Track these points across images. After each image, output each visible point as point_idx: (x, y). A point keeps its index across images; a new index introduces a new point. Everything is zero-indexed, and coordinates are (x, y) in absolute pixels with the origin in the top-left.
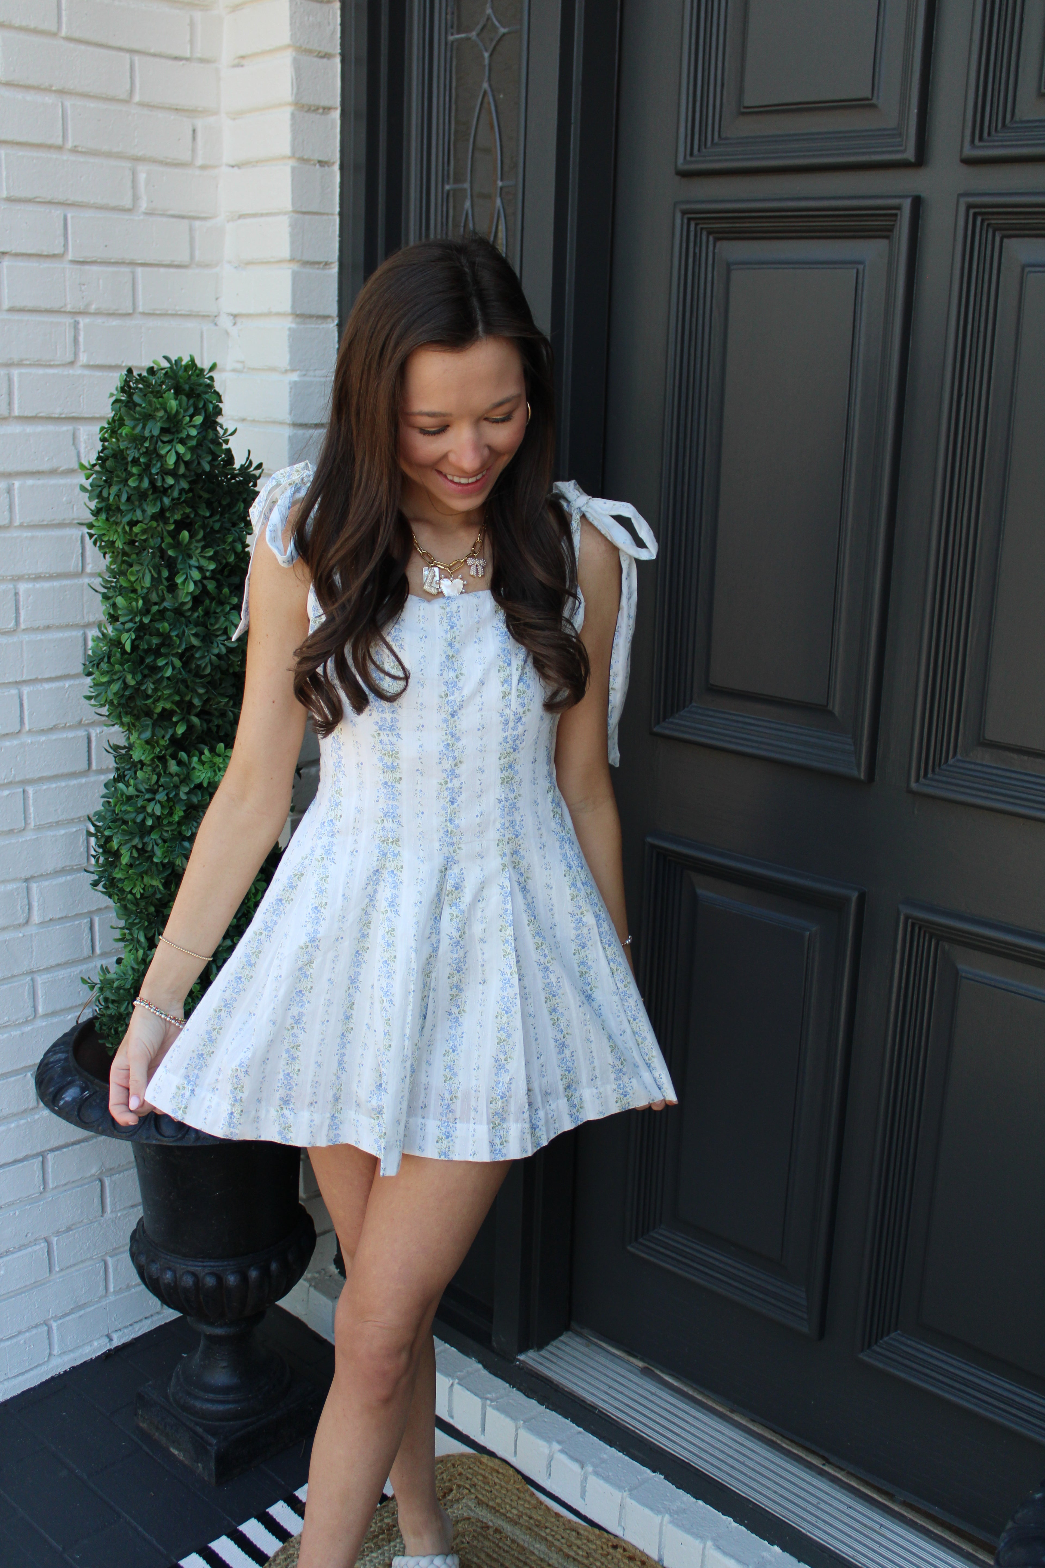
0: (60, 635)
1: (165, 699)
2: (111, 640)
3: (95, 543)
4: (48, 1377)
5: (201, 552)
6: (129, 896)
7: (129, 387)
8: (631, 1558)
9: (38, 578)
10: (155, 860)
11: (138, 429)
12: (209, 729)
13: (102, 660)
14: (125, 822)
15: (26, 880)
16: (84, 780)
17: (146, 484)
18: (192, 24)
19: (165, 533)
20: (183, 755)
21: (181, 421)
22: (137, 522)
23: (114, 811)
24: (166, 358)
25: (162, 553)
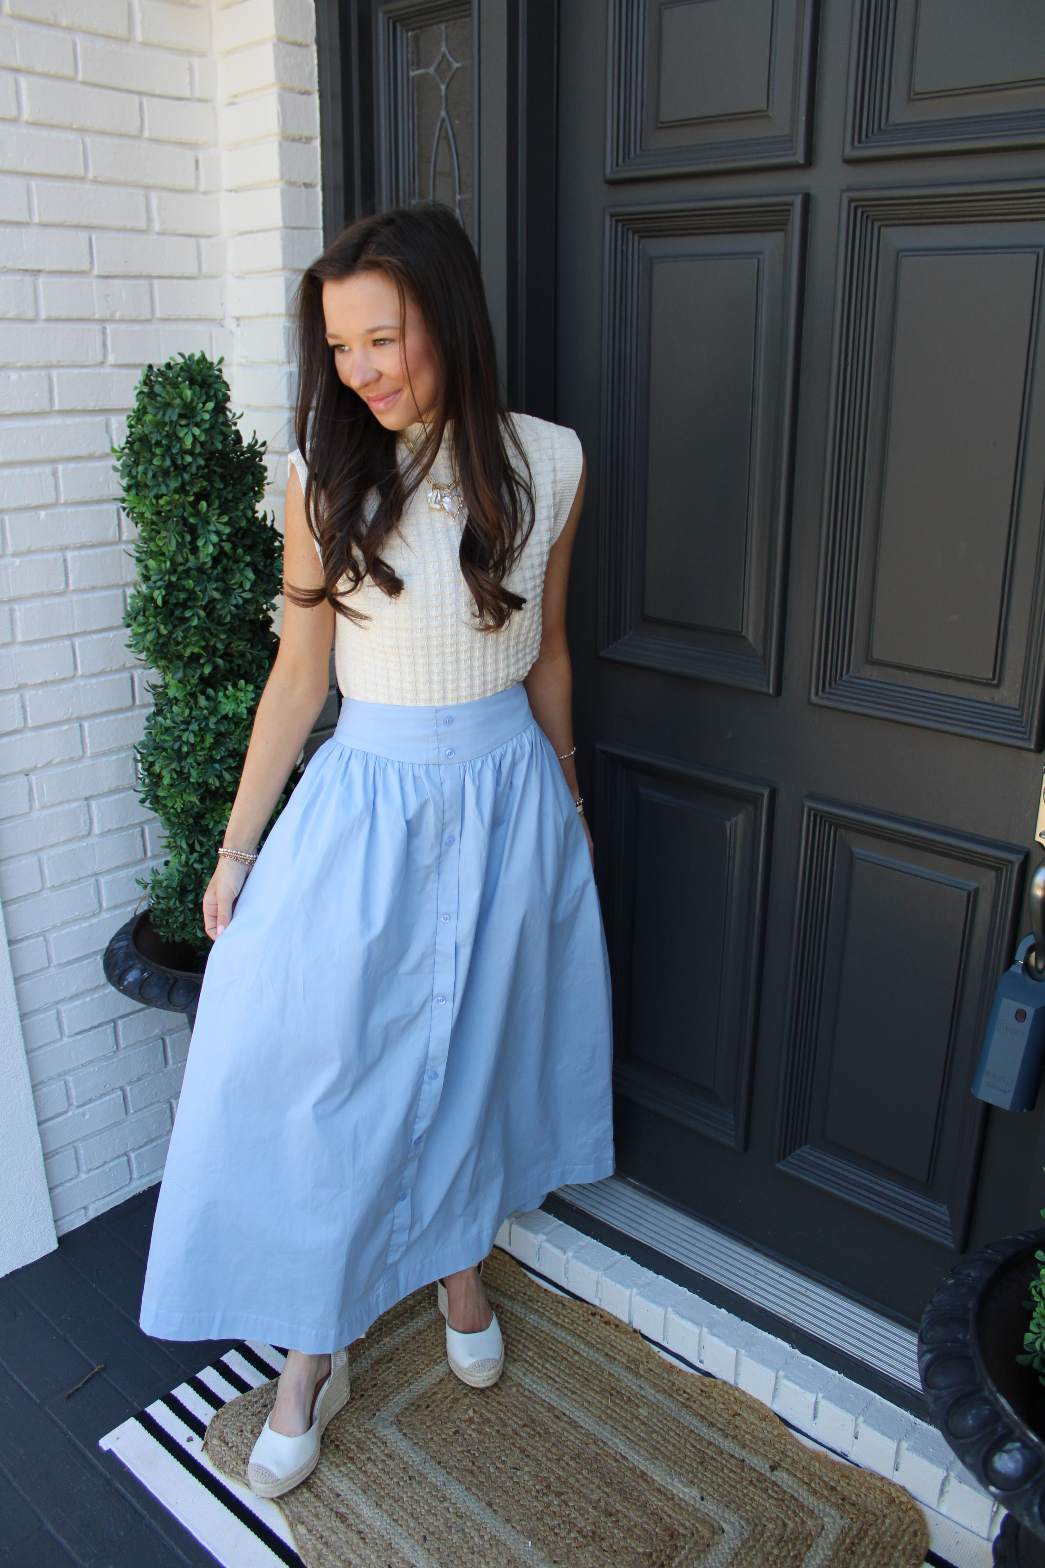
0: (104, 593)
1: (194, 645)
2: (145, 596)
3: (128, 515)
4: (130, 1196)
5: (218, 518)
6: (172, 810)
7: (151, 380)
8: (607, 1323)
9: (82, 547)
10: (192, 780)
11: (160, 416)
12: (231, 668)
13: (138, 614)
14: (165, 750)
15: (87, 799)
16: (130, 714)
17: (168, 463)
18: (191, 69)
19: (187, 504)
20: (210, 691)
21: (195, 407)
22: (162, 496)
23: (155, 740)
24: (181, 355)
25: (185, 521)
